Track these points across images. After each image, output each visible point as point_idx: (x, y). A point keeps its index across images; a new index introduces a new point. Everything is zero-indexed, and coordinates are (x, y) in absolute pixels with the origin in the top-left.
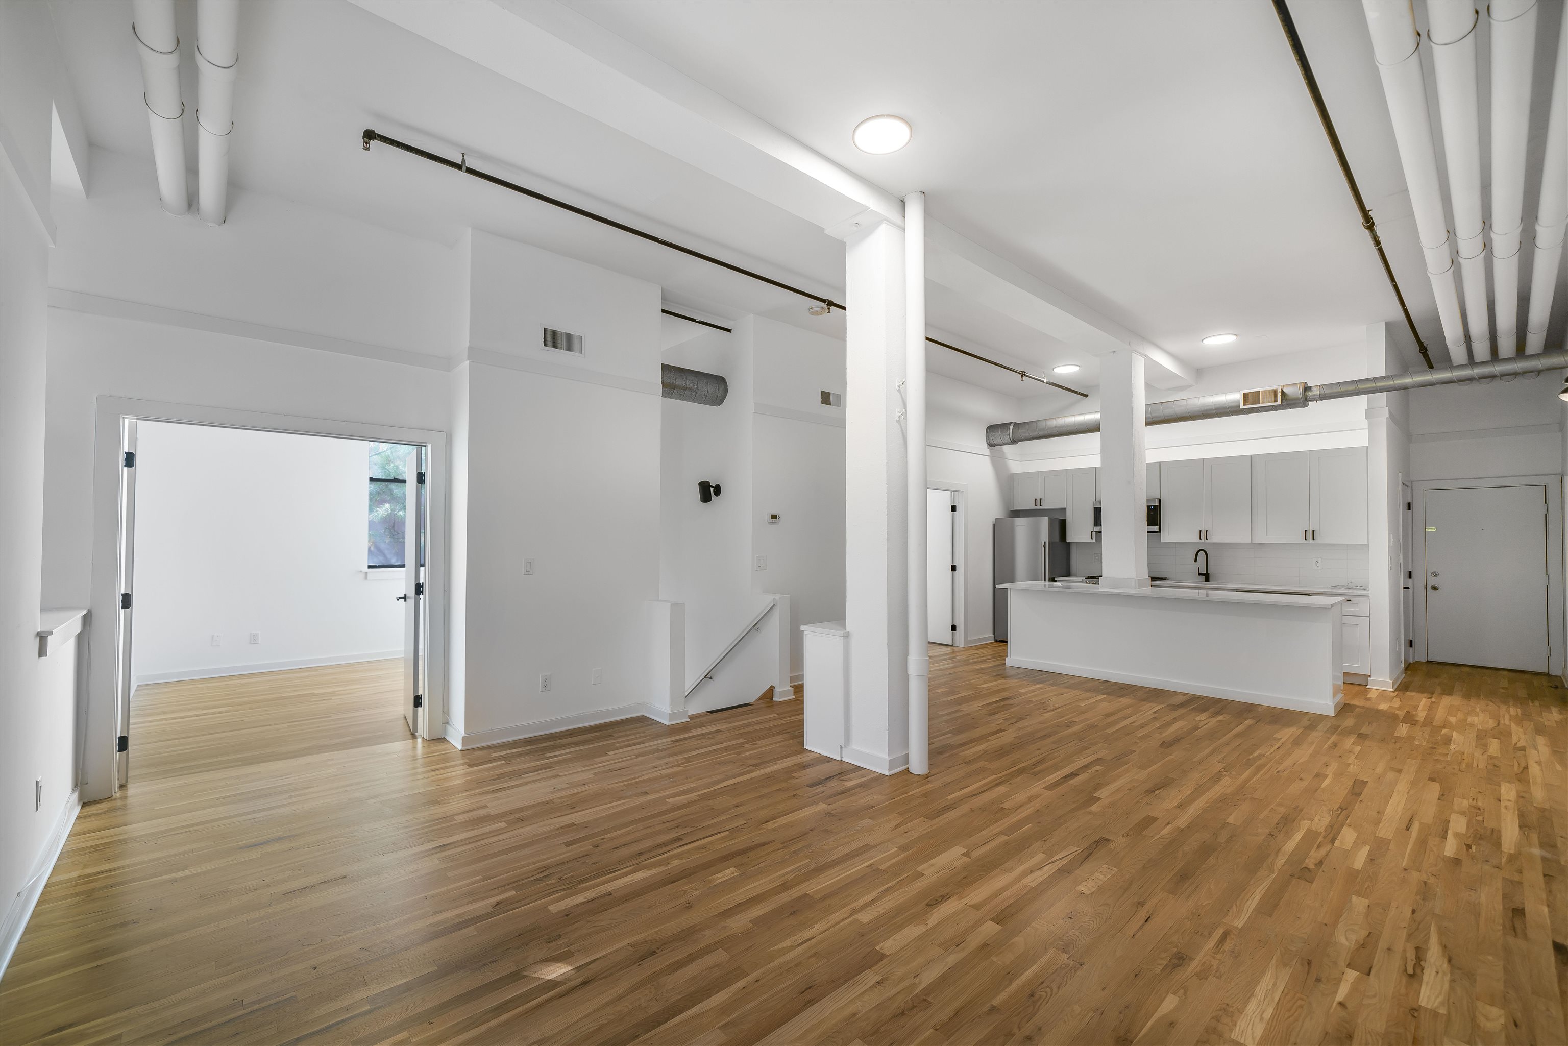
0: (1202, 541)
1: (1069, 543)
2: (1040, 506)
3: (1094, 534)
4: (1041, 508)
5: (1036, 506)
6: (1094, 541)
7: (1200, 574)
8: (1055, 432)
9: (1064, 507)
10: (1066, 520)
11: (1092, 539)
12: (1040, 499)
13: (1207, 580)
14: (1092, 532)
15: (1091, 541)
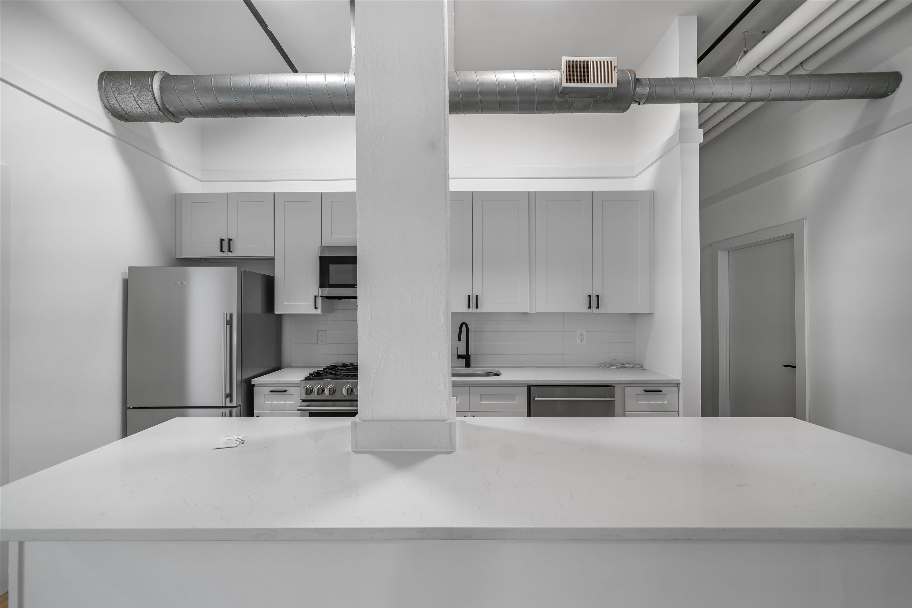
0: (470, 311)
1: (280, 315)
2: (230, 251)
3: (319, 300)
4: (230, 255)
5: (222, 251)
6: (319, 311)
7: (459, 357)
8: (249, 100)
9: (269, 254)
10: (274, 277)
11: (316, 308)
12: (230, 240)
13: (468, 365)
14: (316, 297)
15: (314, 311)
